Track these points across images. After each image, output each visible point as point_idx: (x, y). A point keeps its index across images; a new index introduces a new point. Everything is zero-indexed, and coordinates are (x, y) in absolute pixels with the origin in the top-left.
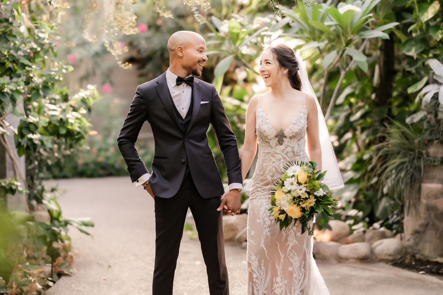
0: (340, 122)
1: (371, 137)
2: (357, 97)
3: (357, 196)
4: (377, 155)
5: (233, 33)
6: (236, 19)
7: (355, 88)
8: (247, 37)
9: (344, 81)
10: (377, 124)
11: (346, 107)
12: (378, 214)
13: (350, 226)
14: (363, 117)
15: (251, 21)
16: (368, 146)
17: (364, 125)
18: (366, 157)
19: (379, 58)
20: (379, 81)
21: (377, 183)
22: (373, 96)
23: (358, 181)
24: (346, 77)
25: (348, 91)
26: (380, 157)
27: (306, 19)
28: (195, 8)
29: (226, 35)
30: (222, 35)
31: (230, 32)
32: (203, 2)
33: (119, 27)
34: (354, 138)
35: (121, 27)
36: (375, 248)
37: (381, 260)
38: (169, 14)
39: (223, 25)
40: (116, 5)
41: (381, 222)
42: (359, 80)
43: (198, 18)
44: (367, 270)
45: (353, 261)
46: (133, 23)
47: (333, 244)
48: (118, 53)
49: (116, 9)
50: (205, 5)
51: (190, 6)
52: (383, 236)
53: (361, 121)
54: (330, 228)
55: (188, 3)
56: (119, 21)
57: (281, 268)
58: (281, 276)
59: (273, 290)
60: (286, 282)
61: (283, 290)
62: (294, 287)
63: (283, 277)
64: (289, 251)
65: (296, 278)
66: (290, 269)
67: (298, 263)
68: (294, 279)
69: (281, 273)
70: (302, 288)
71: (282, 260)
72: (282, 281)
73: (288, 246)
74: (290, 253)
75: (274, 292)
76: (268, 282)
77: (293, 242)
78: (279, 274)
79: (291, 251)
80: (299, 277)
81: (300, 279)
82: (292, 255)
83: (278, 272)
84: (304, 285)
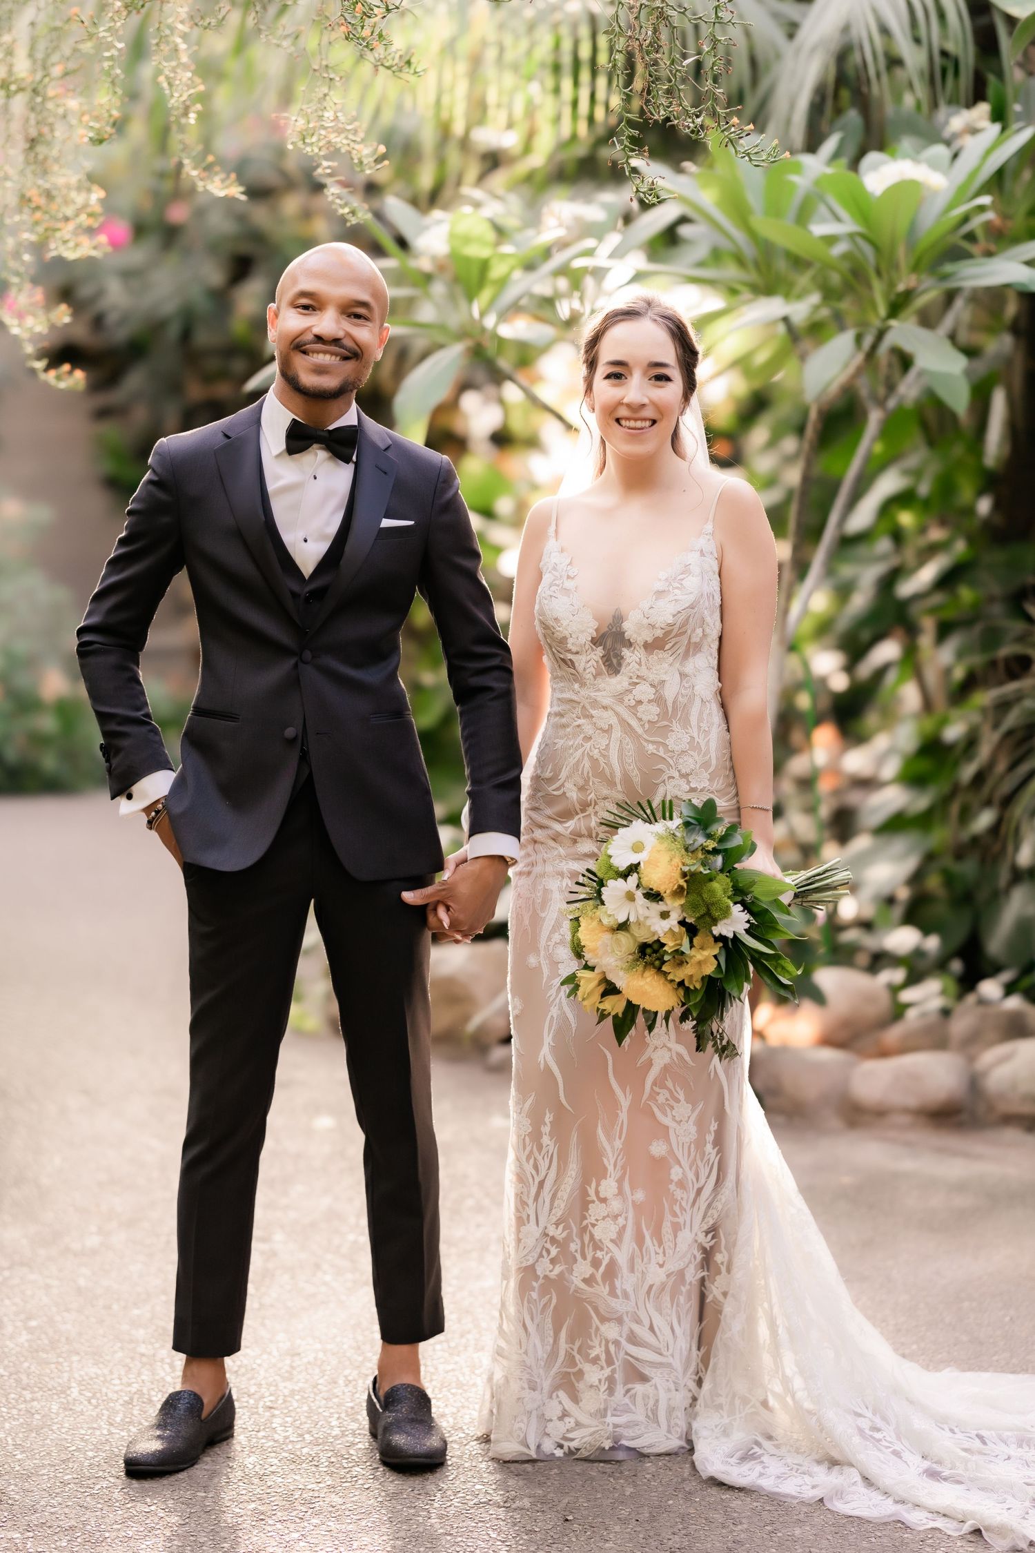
0: (860, 601)
1: (977, 660)
2: (925, 506)
3: (916, 879)
4: (996, 726)
5: (467, 260)
6: (477, 205)
7: (917, 474)
8: (518, 274)
9: (878, 448)
10: (997, 609)
11: (884, 545)
12: (996, 943)
13: (894, 990)
14: (946, 581)
15: (533, 219)
16: (962, 691)
17: (950, 614)
18: (954, 732)
19: (1009, 362)
20: (1007, 450)
21: (995, 829)
22: (984, 506)
23: (924, 821)
24: (886, 432)
25: (888, 484)
26: (1009, 733)
27: (739, 211)
28: (330, 163)
29: (441, 267)
30: (425, 265)
31: (454, 256)
32: (359, 139)
33: (40, 229)
34: (911, 660)
35: (46, 230)
36: (984, 1074)
37: (1009, 1120)
38: (228, 182)
39: (427, 228)
40: (28, 145)
41: (1006, 976)
42: (931, 443)
43: (338, 201)
44: (955, 1153)
45: (905, 1119)
46: (90, 215)
47: (828, 1055)
48: (31, 329)
49: (27, 163)
50: (367, 155)
51: (310, 154)
52: (1016, 1029)
53: (937, 599)
54: (818, 997)
55: (304, 143)
56: (38, 208)
57: (618, 1144)
58: (619, 1174)
59: (587, 1226)
60: (640, 1196)
61: (624, 1227)
62: (675, 1215)
63: (627, 1176)
64: (654, 1083)
65: (681, 1184)
66: (658, 1149)
67: (693, 1129)
68: (675, 1188)
69: (620, 1164)
70: (711, 1222)
71: (623, 1116)
72: (620, 1192)
73: (650, 1063)
74: (657, 1089)
75: (592, 1236)
76: (565, 1198)
77: (670, 1050)
78: (610, 1168)
79: (659, 1083)
80: (695, 1180)
81: (703, 1187)
82: (667, 1100)
83: (605, 1160)
84: (720, 1207)
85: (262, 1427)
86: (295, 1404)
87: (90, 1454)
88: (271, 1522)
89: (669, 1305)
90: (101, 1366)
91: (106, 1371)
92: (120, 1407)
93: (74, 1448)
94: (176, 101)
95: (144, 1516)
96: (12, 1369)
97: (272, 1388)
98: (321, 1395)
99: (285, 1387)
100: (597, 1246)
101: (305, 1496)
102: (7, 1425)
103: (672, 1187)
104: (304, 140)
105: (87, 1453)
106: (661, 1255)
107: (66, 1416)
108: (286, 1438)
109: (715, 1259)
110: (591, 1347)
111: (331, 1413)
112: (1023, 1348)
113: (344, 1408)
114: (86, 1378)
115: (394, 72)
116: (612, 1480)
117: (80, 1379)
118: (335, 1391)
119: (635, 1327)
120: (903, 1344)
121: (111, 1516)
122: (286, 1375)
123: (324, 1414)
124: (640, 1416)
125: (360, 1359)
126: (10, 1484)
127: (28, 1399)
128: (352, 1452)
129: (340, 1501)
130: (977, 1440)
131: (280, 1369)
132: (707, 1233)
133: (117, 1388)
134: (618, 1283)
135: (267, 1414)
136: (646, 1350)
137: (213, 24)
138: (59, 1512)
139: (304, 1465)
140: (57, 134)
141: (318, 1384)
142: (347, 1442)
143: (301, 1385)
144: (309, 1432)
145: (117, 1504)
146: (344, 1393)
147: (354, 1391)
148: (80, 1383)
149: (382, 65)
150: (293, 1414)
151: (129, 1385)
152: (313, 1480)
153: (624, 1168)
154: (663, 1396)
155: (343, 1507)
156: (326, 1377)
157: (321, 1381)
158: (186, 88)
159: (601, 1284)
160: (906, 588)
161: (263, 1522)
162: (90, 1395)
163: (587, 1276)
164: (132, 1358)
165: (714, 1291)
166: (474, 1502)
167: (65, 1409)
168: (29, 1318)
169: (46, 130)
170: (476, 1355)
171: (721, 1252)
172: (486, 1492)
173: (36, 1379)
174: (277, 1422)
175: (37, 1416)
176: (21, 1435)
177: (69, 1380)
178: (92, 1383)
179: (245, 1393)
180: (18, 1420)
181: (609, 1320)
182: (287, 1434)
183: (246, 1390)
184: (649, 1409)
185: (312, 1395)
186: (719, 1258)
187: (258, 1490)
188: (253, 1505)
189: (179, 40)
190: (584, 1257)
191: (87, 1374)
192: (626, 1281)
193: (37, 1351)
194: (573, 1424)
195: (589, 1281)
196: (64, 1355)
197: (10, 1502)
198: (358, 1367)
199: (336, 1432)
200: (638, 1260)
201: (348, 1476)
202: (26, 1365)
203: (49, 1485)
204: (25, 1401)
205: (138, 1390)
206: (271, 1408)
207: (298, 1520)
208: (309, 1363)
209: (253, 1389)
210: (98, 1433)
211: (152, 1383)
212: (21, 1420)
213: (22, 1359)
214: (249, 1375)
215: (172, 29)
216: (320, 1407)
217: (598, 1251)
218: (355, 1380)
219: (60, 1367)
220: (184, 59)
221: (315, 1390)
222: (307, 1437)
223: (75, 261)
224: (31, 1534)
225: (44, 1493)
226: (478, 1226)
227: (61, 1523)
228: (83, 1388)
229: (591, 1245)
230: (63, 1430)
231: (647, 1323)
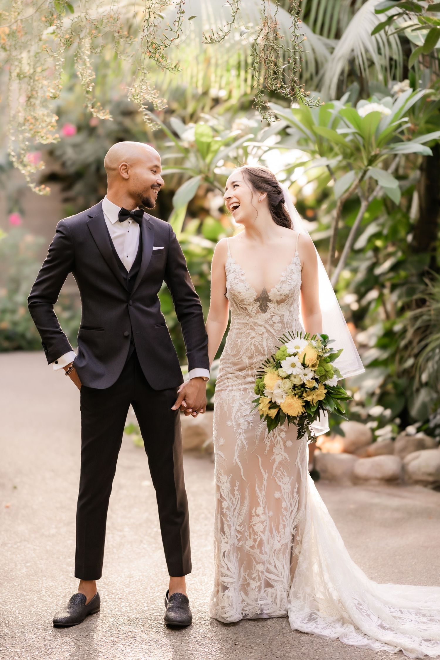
0: (360, 276)
1: (405, 299)
2: (386, 238)
3: (383, 386)
4: (413, 325)
5: (202, 143)
6: (206, 121)
7: (383, 225)
8: (222, 148)
9: (367, 215)
10: (414, 279)
11: (370, 254)
12: (414, 412)
13: (373, 430)
14: (394, 268)
15: (229, 125)
16: (401, 311)
17: (396, 281)
18: (398, 328)
19: (419, 181)
20: (418, 216)
21: (412, 366)
22: (410, 238)
23: (385, 363)
24: (369, 209)
25: (372, 229)
26: (419, 329)
27: (309, 123)
28: (145, 106)
29: (192, 146)
30: (186, 145)
31: (197, 142)
32: (156, 97)
33: (32, 132)
34: (381, 299)
35: (35, 132)
36: (408, 464)
37: (417, 482)
38: (105, 114)
39: (186, 130)
40: (27, 99)
41: (418, 425)
42: (389, 213)
43: (148, 121)
44: (395, 496)
45: (376, 482)
46: (52, 126)
47: (346, 457)
48: (29, 171)
49: (27, 105)
50: (160, 103)
51: (137, 103)
52: (421, 446)
53: (391, 275)
54: (342, 433)
55: (134, 98)
56: (31, 123)
57: (263, 493)
58: (264, 505)
59: (251, 526)
60: (271, 514)
61: (266, 526)
62: (284, 521)
63: (267, 507)
64: (276, 469)
65: (286, 509)
66: (277, 495)
67: (290, 487)
68: (284, 511)
69: (264, 501)
70: (296, 524)
71: (265, 482)
72: (265, 513)
73: (274, 460)
74: (277, 471)
75: (253, 530)
76: (243, 515)
77: (282, 455)
78: (261, 503)
79: (278, 468)
80: (290, 508)
81: (293, 510)
82: (281, 475)
83: (259, 500)
84: (299, 518)
85: (117, 607)
86: (130, 597)
87: (49, 617)
88: (119, 645)
89: (282, 557)
90: (54, 581)
91: (56, 584)
92: (61, 598)
93: (42, 615)
94: (85, 82)
95: (68, 642)
96: (19, 583)
97: (122, 591)
98: (141, 594)
99: (127, 590)
100: (256, 534)
101: (132, 634)
102: (16, 606)
103: (283, 510)
104: (134, 97)
105: (48, 617)
106: (279, 537)
107: (40, 602)
108: (126, 611)
109: (297, 539)
110: (253, 574)
111: (144, 601)
112: (419, 575)
113: (149, 599)
114: (48, 586)
115: (170, 70)
116: (254, 628)
117: (46, 587)
118: (146, 592)
119: (269, 566)
120: (372, 573)
121: (56, 642)
122: (127, 585)
123: (142, 601)
124: (269, 600)
125: (157, 579)
126: (16, 629)
127: (25, 595)
128: (152, 617)
129: (146, 636)
130: (399, 612)
131: (125, 583)
132: (294, 528)
133: (60, 591)
134: (263, 549)
135: (119, 601)
136: (273, 575)
137: (98, 52)
138: (36, 641)
139: (133, 622)
140: (39, 94)
141: (140, 589)
142: (150, 612)
143: (133, 589)
144: (135, 609)
145: (58, 638)
146: (150, 593)
147: (154, 592)
148: (46, 589)
149: (165, 68)
150: (129, 601)
151: (65, 589)
152: (136, 628)
153: (265, 503)
154: (279, 593)
155: (148, 639)
156: (143, 586)
157: (141, 588)
158: (88, 77)
159: (257, 548)
160: (378, 271)
161: (116, 645)
162: (50, 593)
163: (252, 545)
164: (67, 579)
165: (296, 551)
166: (199, 637)
167: (39, 599)
168: (27, 562)
169: (34, 93)
170: (202, 578)
171: (299, 536)
172: (204, 633)
173: (29, 587)
174: (123, 604)
175: (28, 602)
176: (22, 610)
177: (42, 587)
178: (50, 588)
179: (111, 593)
180: (21, 603)
181: (259, 563)
182: (127, 609)
183: (111, 592)
184: (273, 598)
185: (137, 594)
186: (298, 538)
187: (114, 632)
188: (112, 638)
189: (86, 57)
190: (250, 538)
191: (49, 585)
192: (266, 548)
193: (29, 576)
194: (246, 604)
195: (252, 547)
196: (40, 577)
197: (16, 637)
198: (156, 582)
199: (146, 608)
200: (271, 539)
201: (150, 626)
202: (25, 581)
203: (32, 630)
204: (24, 596)
205: (69, 591)
206: (121, 599)
207: (129, 644)
208: (136, 580)
209: (114, 591)
210: (52, 609)
211: (74, 588)
212: (22, 604)
213: (23, 579)
214: (113, 586)
215: (84, 53)
216: (140, 599)
217: (256, 536)
218: (154, 588)
219: (38, 582)
220: (88, 65)
221: (138, 591)
222: (134, 610)
223: (46, 144)
224: (24, 650)
225: (29, 633)
226: (206, 525)
227: (36, 645)
228: (47, 590)
229: (253, 533)
230: (38, 608)
231: (273, 565)
